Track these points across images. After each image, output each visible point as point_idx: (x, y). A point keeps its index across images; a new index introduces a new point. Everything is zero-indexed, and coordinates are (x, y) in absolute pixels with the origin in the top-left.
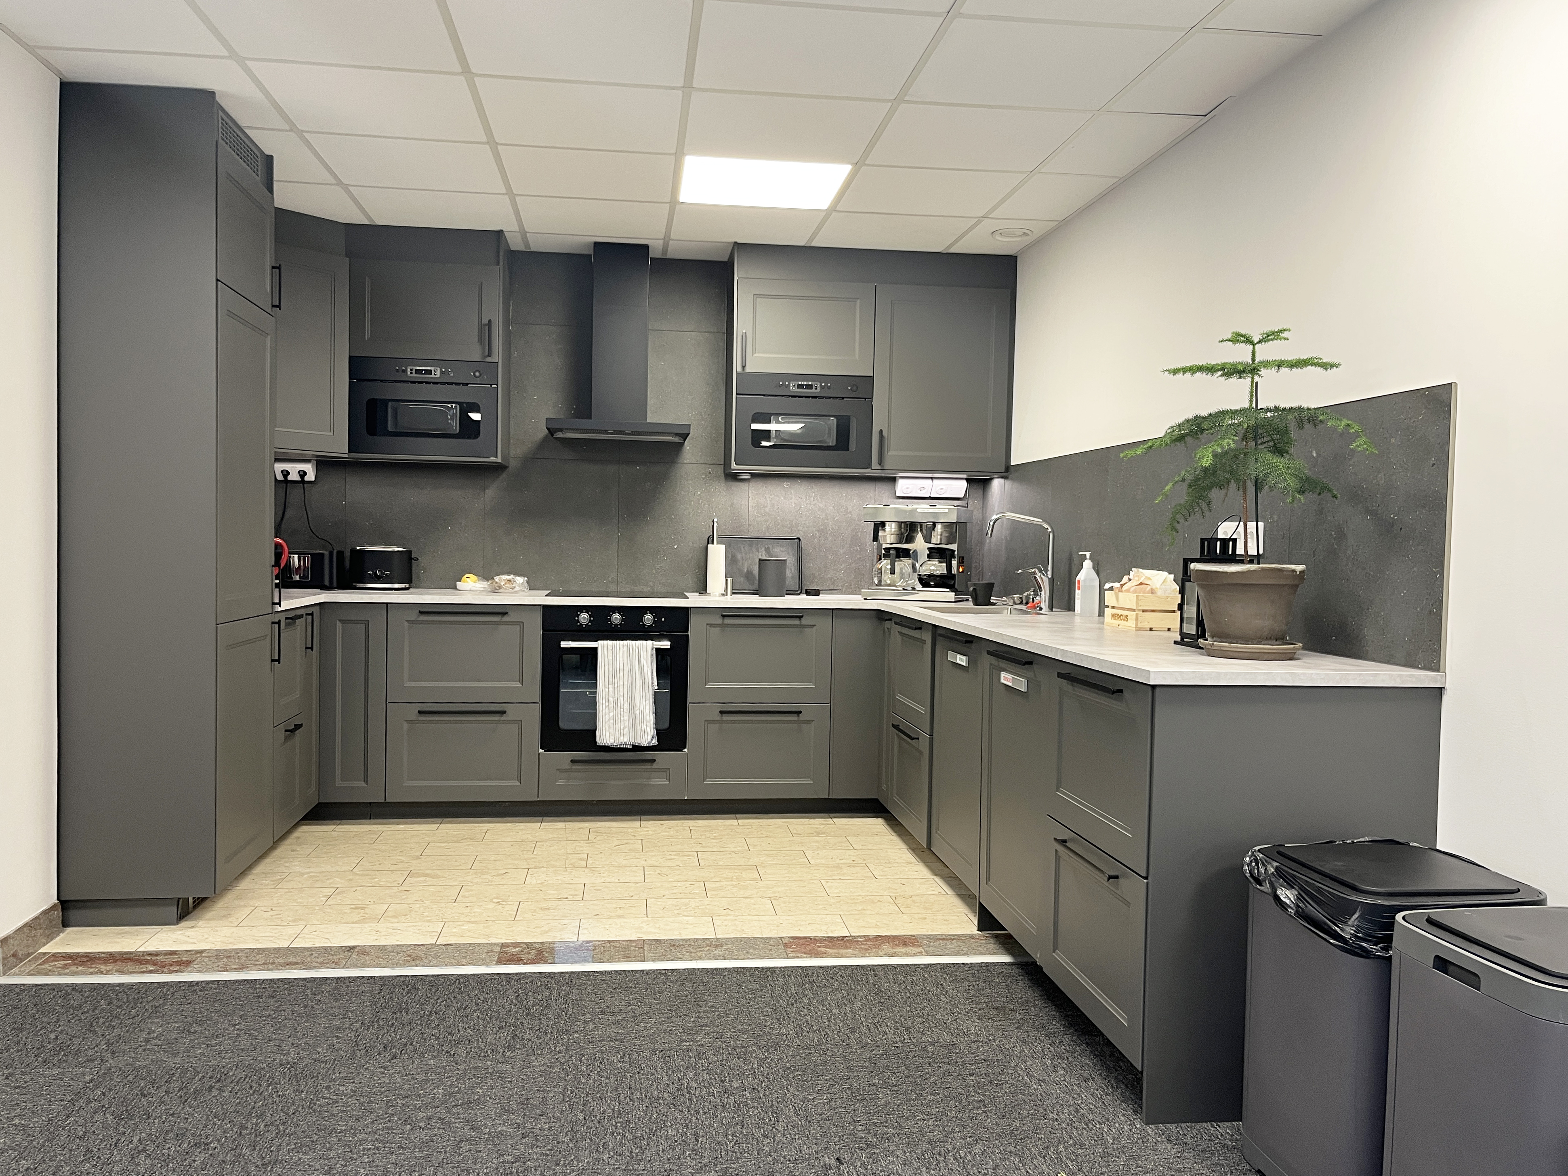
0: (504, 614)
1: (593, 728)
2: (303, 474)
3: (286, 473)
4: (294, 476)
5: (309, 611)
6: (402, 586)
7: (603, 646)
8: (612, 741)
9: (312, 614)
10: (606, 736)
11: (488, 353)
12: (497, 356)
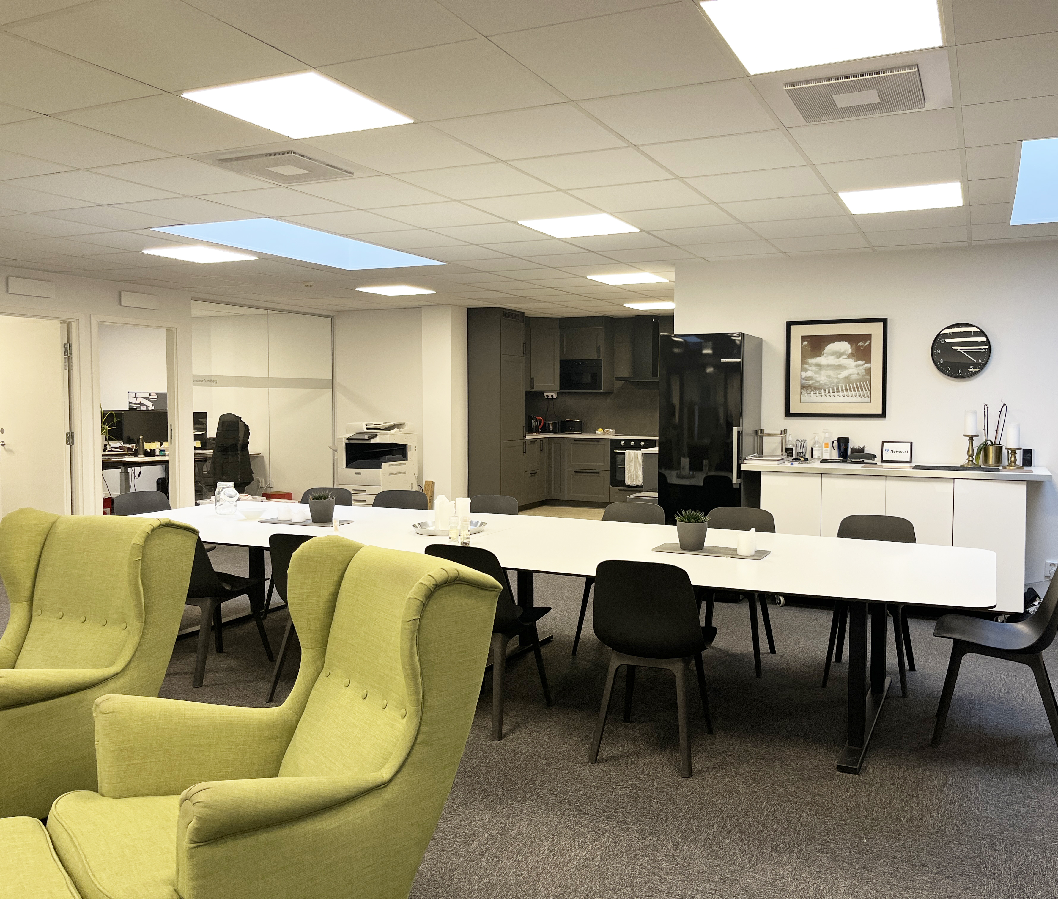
0: (599, 441)
1: (623, 479)
2: (552, 396)
3: (548, 396)
4: (550, 397)
5: (541, 439)
6: (579, 432)
7: (627, 452)
8: (630, 483)
9: (542, 440)
10: (628, 482)
11: (599, 356)
12: (602, 357)
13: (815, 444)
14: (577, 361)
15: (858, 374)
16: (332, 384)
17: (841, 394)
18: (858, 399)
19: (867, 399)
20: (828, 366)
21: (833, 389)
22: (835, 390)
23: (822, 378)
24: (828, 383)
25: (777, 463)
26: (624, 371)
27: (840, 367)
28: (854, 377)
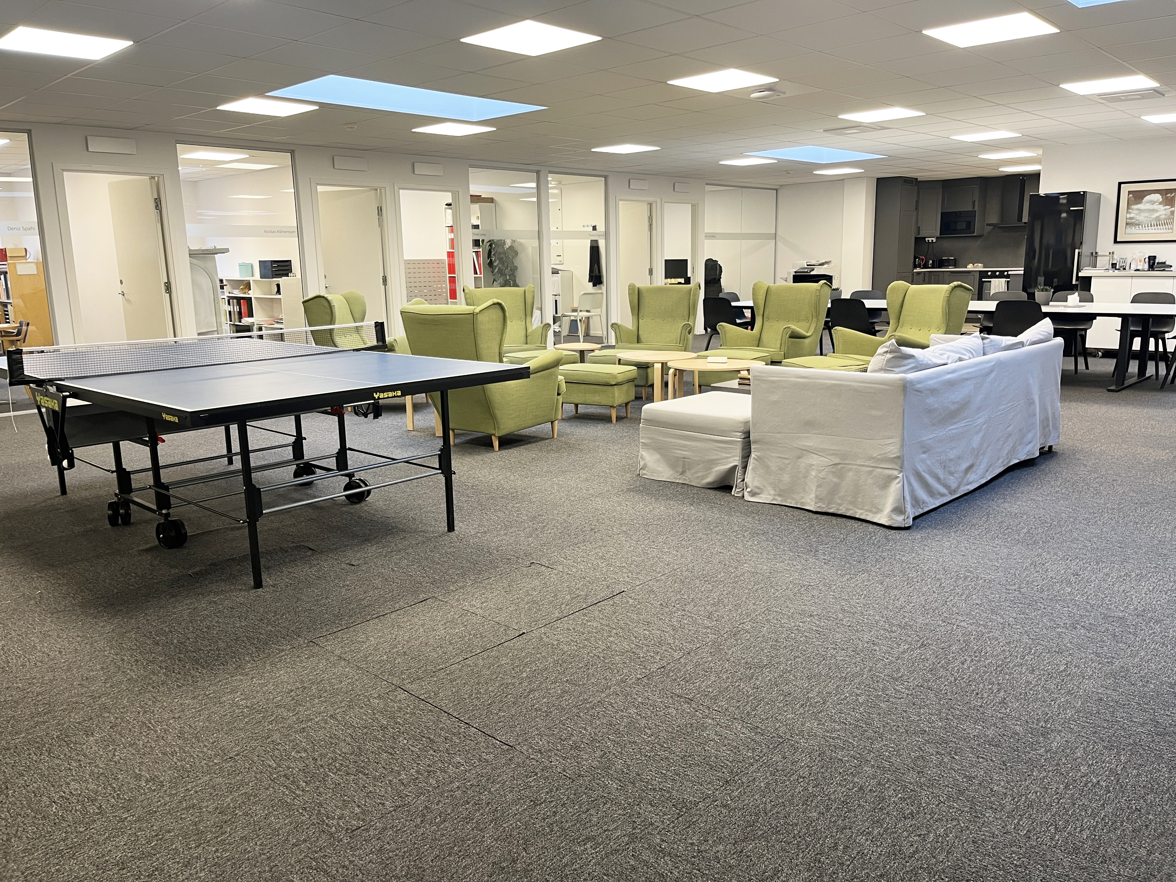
0: (970, 273)
3: (928, 241)
4: (931, 241)
6: (953, 267)
9: (925, 273)
11: (974, 208)
12: (976, 208)
13: (1133, 260)
14: (955, 213)
15: (1165, 215)
16: (775, 236)
17: (1153, 227)
18: (1165, 231)
19: (1171, 231)
20: (1145, 210)
21: (1148, 225)
22: (1149, 225)
23: (1141, 218)
24: (1145, 221)
25: (1103, 271)
26: (994, 219)
27: (1154, 211)
28: (1163, 217)
